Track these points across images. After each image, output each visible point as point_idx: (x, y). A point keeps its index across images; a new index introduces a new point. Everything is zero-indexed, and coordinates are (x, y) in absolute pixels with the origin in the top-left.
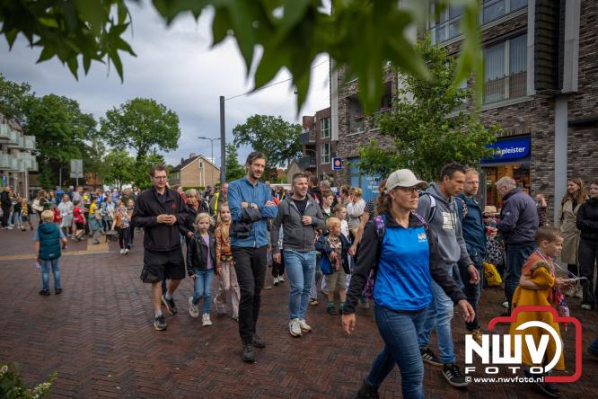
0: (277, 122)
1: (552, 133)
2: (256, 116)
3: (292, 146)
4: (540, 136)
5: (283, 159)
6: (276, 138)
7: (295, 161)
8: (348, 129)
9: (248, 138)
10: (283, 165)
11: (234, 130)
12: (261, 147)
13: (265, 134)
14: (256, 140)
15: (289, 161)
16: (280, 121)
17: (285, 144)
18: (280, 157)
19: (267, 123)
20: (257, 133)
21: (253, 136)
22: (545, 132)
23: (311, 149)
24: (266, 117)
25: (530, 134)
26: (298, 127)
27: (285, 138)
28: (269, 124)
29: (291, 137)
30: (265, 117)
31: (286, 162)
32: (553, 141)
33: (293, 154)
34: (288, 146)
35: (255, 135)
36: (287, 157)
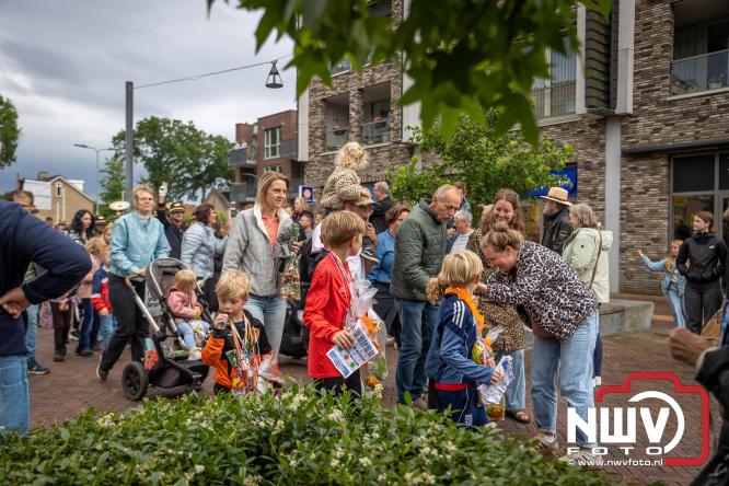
0: (186, 131)
1: (602, 164)
2: (153, 118)
3: (209, 168)
4: (588, 167)
5: (195, 188)
6: (184, 155)
7: (214, 191)
8: (323, 145)
9: (137, 153)
10: (193, 197)
11: (114, 139)
12: (160, 169)
13: (167, 148)
14: (151, 156)
15: (204, 191)
16: (192, 128)
17: (198, 165)
18: (189, 185)
19: (170, 130)
20: (155, 146)
21: (148, 150)
22: (595, 162)
23: (249, 175)
24: (168, 122)
25: (576, 163)
26: (220, 141)
27: (200, 154)
28: (173, 133)
29: (207, 156)
30: (166, 121)
31: (199, 192)
32: (603, 173)
33: (211, 181)
34: (203, 169)
35: (150, 149)
36: (200, 185)
